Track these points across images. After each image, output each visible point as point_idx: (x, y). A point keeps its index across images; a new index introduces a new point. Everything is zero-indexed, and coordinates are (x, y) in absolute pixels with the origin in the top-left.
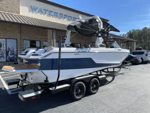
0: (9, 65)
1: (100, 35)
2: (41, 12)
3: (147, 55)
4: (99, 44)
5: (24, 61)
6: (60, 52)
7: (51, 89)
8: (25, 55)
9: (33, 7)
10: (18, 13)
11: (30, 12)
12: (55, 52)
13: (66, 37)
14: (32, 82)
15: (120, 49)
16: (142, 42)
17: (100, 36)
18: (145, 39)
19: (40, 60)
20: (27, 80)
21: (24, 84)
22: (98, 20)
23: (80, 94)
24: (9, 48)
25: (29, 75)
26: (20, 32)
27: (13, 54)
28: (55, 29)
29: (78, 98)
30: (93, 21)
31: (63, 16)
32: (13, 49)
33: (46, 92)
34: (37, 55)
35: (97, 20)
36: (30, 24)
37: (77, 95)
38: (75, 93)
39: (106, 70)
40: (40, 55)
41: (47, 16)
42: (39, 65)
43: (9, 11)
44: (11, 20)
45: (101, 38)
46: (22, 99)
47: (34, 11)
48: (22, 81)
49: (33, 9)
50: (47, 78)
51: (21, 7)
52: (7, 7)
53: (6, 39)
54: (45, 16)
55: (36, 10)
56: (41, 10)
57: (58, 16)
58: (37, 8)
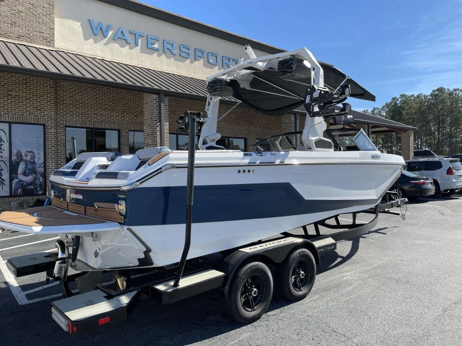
0: (20, 208)
1: (316, 109)
2: (121, 38)
3: (450, 172)
4: (314, 139)
5: (70, 195)
6: (191, 166)
7: (161, 287)
8: (73, 174)
9: (95, 25)
10: (50, 40)
11: (86, 39)
12: (174, 167)
13: (205, 116)
14: (96, 263)
15: (378, 152)
16: (432, 134)
17: (317, 114)
18: (440, 122)
19: (123, 192)
20: (79, 256)
21: (71, 272)
22: (311, 61)
23: (257, 300)
24: (19, 155)
25: (88, 242)
26: (56, 103)
27: (34, 171)
28: (168, 94)
29: (249, 314)
30: (291, 65)
31: (192, 52)
32: (33, 157)
33: (144, 296)
34: (114, 175)
35: (307, 64)
36: (88, 76)
37: (247, 304)
38: (240, 300)
39: (333, 222)
40: (126, 176)
41: (141, 51)
42: (122, 207)
43: (18, 38)
44: (27, 65)
45: (319, 120)
46: (63, 324)
47: (100, 35)
48: (63, 260)
49: (96, 31)
50: (148, 251)
52: (13, 24)
53: (10, 123)
54: (133, 51)
55: (107, 31)
56: (122, 35)
57: (176, 51)
58: (108, 28)
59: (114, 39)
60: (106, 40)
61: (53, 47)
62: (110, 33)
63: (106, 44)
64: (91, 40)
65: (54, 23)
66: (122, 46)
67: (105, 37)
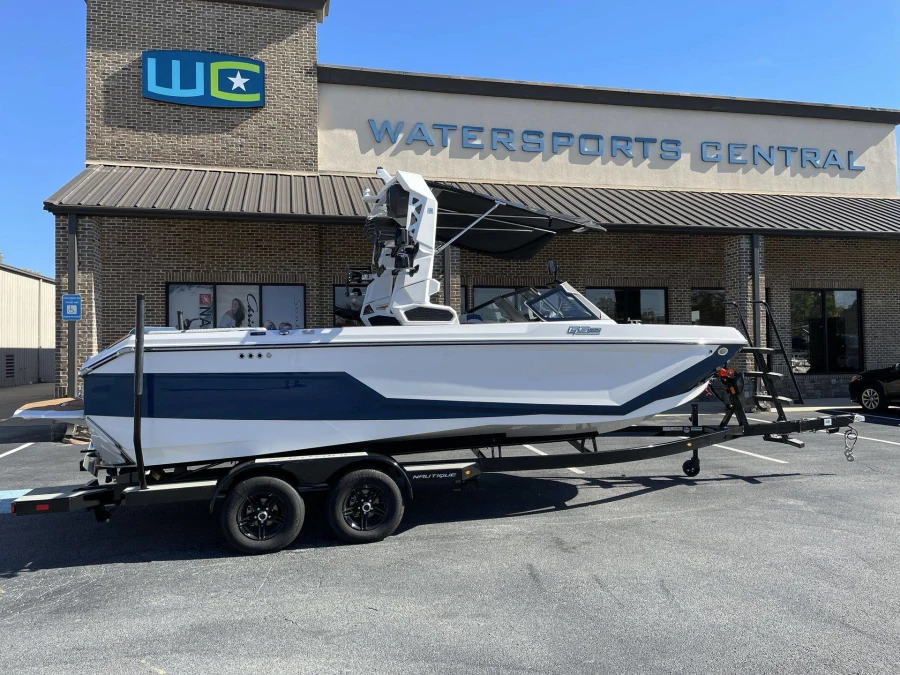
2: (418, 140)
4: (402, 307)
9: (378, 125)
10: (311, 162)
11: (364, 150)
26: (321, 252)
47: (385, 141)
49: (380, 135)
51: (323, 137)
52: (263, 147)
53: (261, 285)
54: (439, 156)
55: (396, 134)
56: (419, 134)
57: (516, 145)
58: (399, 127)
59: (408, 143)
60: (395, 146)
61: (316, 170)
62: (400, 136)
63: (394, 154)
64: (372, 152)
65: (316, 136)
66: (419, 152)
67: (394, 143)
